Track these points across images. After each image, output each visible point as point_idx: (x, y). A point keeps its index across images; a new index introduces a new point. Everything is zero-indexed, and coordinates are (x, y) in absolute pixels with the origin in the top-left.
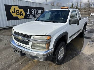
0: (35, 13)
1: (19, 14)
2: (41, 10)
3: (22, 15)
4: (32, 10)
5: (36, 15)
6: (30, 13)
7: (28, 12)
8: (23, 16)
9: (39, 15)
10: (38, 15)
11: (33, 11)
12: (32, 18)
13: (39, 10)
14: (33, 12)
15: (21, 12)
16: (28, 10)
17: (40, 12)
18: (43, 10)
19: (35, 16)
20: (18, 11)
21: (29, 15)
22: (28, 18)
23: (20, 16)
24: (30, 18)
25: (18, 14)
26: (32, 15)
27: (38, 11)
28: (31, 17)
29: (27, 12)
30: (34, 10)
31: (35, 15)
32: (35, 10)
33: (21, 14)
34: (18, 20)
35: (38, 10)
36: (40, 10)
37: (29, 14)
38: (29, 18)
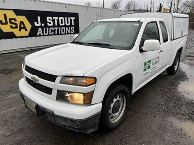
0: (56, 25)
1: (16, 27)
2: (71, 18)
3: (23, 28)
4: (48, 18)
5: (58, 30)
6: (43, 25)
7: (38, 23)
8: (26, 30)
9: (64, 28)
10: (62, 28)
11: (50, 19)
12: (49, 35)
13: (66, 18)
14: (50, 23)
15: (22, 23)
16: (39, 18)
17: (68, 23)
18: (74, 18)
19: (55, 30)
20: (13, 21)
21: (40, 29)
22: (38, 35)
23: (20, 30)
24: (44, 35)
25: (14, 26)
26: (48, 29)
27: (62, 20)
28: (46, 32)
29: (36, 23)
30: (54, 18)
31: (56, 28)
32: (56, 18)
33: (22, 26)
34: (14, 39)
35: (63, 18)
36: (69, 18)
37: (41, 26)
38: (40, 35)
